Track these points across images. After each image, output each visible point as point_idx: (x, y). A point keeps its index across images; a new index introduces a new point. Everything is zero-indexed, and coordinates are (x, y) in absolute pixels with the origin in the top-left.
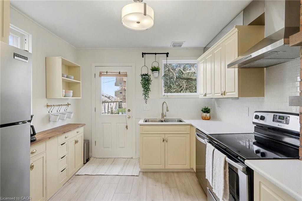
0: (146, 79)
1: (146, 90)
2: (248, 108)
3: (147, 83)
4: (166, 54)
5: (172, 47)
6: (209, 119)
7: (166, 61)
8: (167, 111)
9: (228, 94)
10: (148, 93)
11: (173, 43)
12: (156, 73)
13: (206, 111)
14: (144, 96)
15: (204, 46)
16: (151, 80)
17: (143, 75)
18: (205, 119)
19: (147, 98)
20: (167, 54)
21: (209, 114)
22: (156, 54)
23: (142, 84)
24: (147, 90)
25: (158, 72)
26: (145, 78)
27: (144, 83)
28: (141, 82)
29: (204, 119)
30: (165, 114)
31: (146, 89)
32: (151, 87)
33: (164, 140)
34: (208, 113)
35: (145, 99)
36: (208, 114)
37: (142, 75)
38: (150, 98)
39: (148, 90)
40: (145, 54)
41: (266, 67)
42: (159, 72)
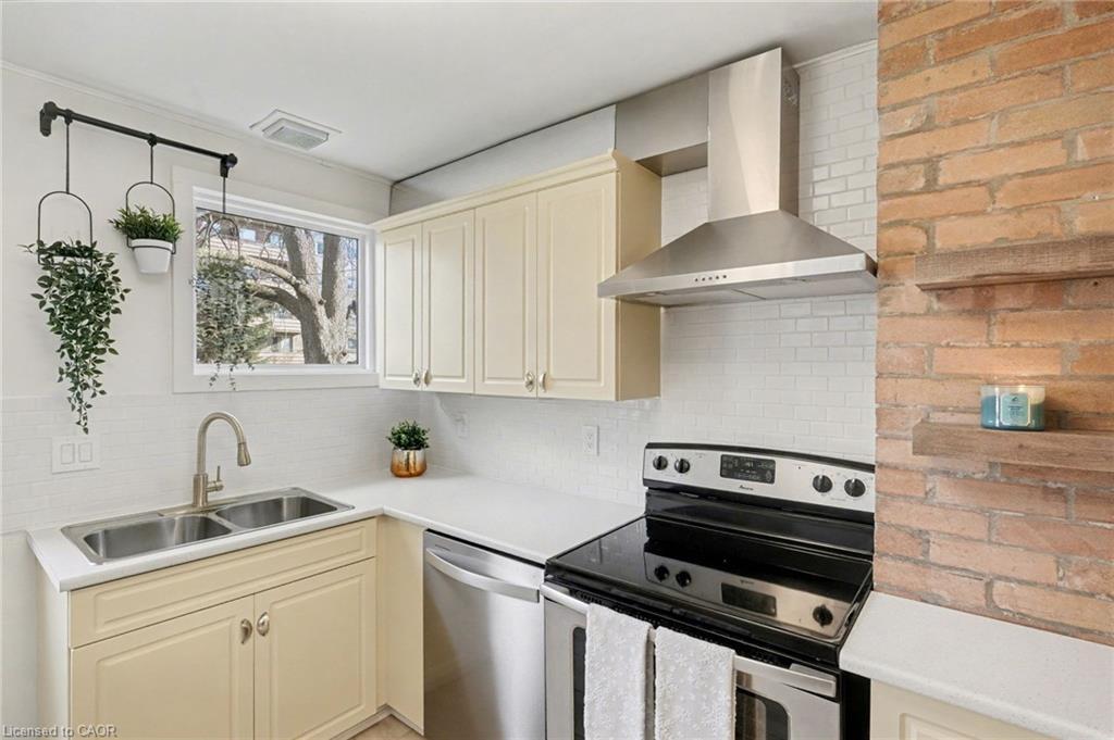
0: (83, 276)
1: (79, 348)
2: (596, 429)
3: (88, 302)
4: (219, 160)
5: (257, 131)
6: (419, 474)
7: (221, 194)
8: (243, 461)
9: (558, 384)
10: (99, 367)
11: (278, 116)
12: (153, 253)
13: (411, 439)
14: (68, 382)
15: (398, 176)
16: (123, 286)
17: (60, 249)
18: (411, 476)
19: (86, 395)
20: (227, 162)
21: (422, 451)
22: (153, 140)
23: (49, 305)
24: (92, 350)
25: (170, 246)
26: (71, 272)
27: (69, 300)
28: (41, 291)
29: (405, 473)
30: (212, 477)
31: (79, 340)
32: (117, 328)
33: (247, 632)
34: (419, 449)
35: (77, 406)
36: (417, 452)
37: (47, 253)
38: (109, 393)
39: (100, 346)
40: (69, 116)
41: (667, 307)
42: (175, 247)
